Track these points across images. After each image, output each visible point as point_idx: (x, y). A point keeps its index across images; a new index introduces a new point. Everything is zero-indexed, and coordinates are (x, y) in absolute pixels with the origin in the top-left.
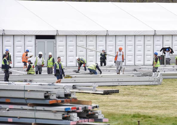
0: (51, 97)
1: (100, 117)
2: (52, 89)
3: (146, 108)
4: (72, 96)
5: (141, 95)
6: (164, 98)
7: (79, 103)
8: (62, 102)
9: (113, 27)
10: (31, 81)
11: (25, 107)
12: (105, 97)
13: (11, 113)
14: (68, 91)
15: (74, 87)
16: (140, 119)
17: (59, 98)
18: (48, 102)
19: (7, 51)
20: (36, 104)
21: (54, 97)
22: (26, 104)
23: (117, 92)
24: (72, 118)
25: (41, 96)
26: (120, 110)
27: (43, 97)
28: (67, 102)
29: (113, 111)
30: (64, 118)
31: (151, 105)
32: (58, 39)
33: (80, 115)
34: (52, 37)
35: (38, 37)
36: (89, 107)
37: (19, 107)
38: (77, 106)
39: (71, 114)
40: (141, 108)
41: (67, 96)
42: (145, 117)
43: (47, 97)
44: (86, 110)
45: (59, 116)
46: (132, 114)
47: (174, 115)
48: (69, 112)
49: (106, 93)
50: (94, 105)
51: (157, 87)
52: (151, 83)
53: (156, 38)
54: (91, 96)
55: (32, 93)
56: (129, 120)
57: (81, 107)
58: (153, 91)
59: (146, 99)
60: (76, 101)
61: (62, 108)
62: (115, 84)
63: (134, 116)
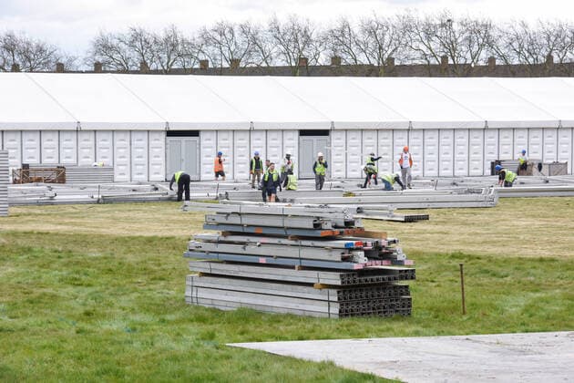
0: (324, 226)
1: (400, 258)
2: (325, 214)
3: (470, 244)
4: (357, 225)
5: (464, 224)
6: (501, 228)
7: (368, 235)
8: (341, 233)
9: (420, 117)
10: (292, 201)
11: (284, 241)
12: (407, 226)
13: (263, 250)
14: (350, 217)
15: (359, 211)
16: (462, 262)
17: (336, 227)
18: (319, 233)
19: (257, 154)
20: (301, 236)
21: (328, 226)
22: (285, 237)
23: (426, 218)
24: (356, 259)
25: (309, 225)
26: (430, 247)
27: (312, 227)
28: (348, 234)
29: (420, 248)
30: (344, 259)
31: (479, 239)
32: (333, 135)
33: (368, 254)
34: (325, 133)
35: (303, 133)
36: (384, 243)
37: (276, 241)
38: (364, 240)
39: (355, 253)
40: (464, 243)
41: (349, 224)
42: (470, 257)
43: (317, 226)
44: (377, 247)
45: (337, 256)
46: (450, 252)
47: (516, 255)
48: (351, 250)
49: (409, 220)
50: (390, 239)
51: (489, 211)
52: (480, 205)
53: (488, 134)
54: (386, 225)
56: (445, 262)
57: (370, 243)
58: (483, 217)
59: (473, 229)
60: (363, 233)
61: (341, 243)
62: (423, 206)
63: (453, 256)
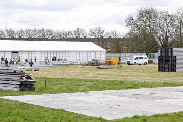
0: (16, 72)
1: (32, 78)
2: (16, 69)
3: (48, 75)
4: (23, 72)
5: (46, 71)
6: (54, 72)
7: (26, 74)
8: (20, 73)
9: (37, 49)
10: (10, 67)
11: (8, 75)
12: (34, 72)
13: (3, 77)
14: (22, 70)
15: (24, 69)
16: (46, 79)
17: (19, 72)
18: (15, 73)
19: (2, 57)
20: (11, 74)
21: (17, 72)
22: (8, 74)
23: (38, 70)
24: (23, 79)
25: (13, 71)
26: (39, 76)
27: (14, 72)
28: (22, 73)
29: (37, 76)
30: (21, 79)
31: (49, 74)
32: (19, 52)
33: (26, 78)
34: (17, 52)
35: (13, 52)
36: (29, 75)
37: (6, 75)
38: (25, 75)
39: (23, 77)
40: (46, 75)
41: (22, 71)
42: (47, 78)
43: (15, 72)
44: (28, 76)
45: (19, 78)
46: (43, 77)
47: (57, 78)
48: (22, 77)
49: (35, 70)
50: (30, 74)
51: (51, 69)
52: (50, 67)
53: (51, 53)
54: (30, 71)
55: (11, 70)
56: (42, 79)
57: (26, 75)
58: (50, 70)
59: (48, 72)
60: (25, 73)
61: (20, 75)
62: (38, 67)
63: (44, 78)
